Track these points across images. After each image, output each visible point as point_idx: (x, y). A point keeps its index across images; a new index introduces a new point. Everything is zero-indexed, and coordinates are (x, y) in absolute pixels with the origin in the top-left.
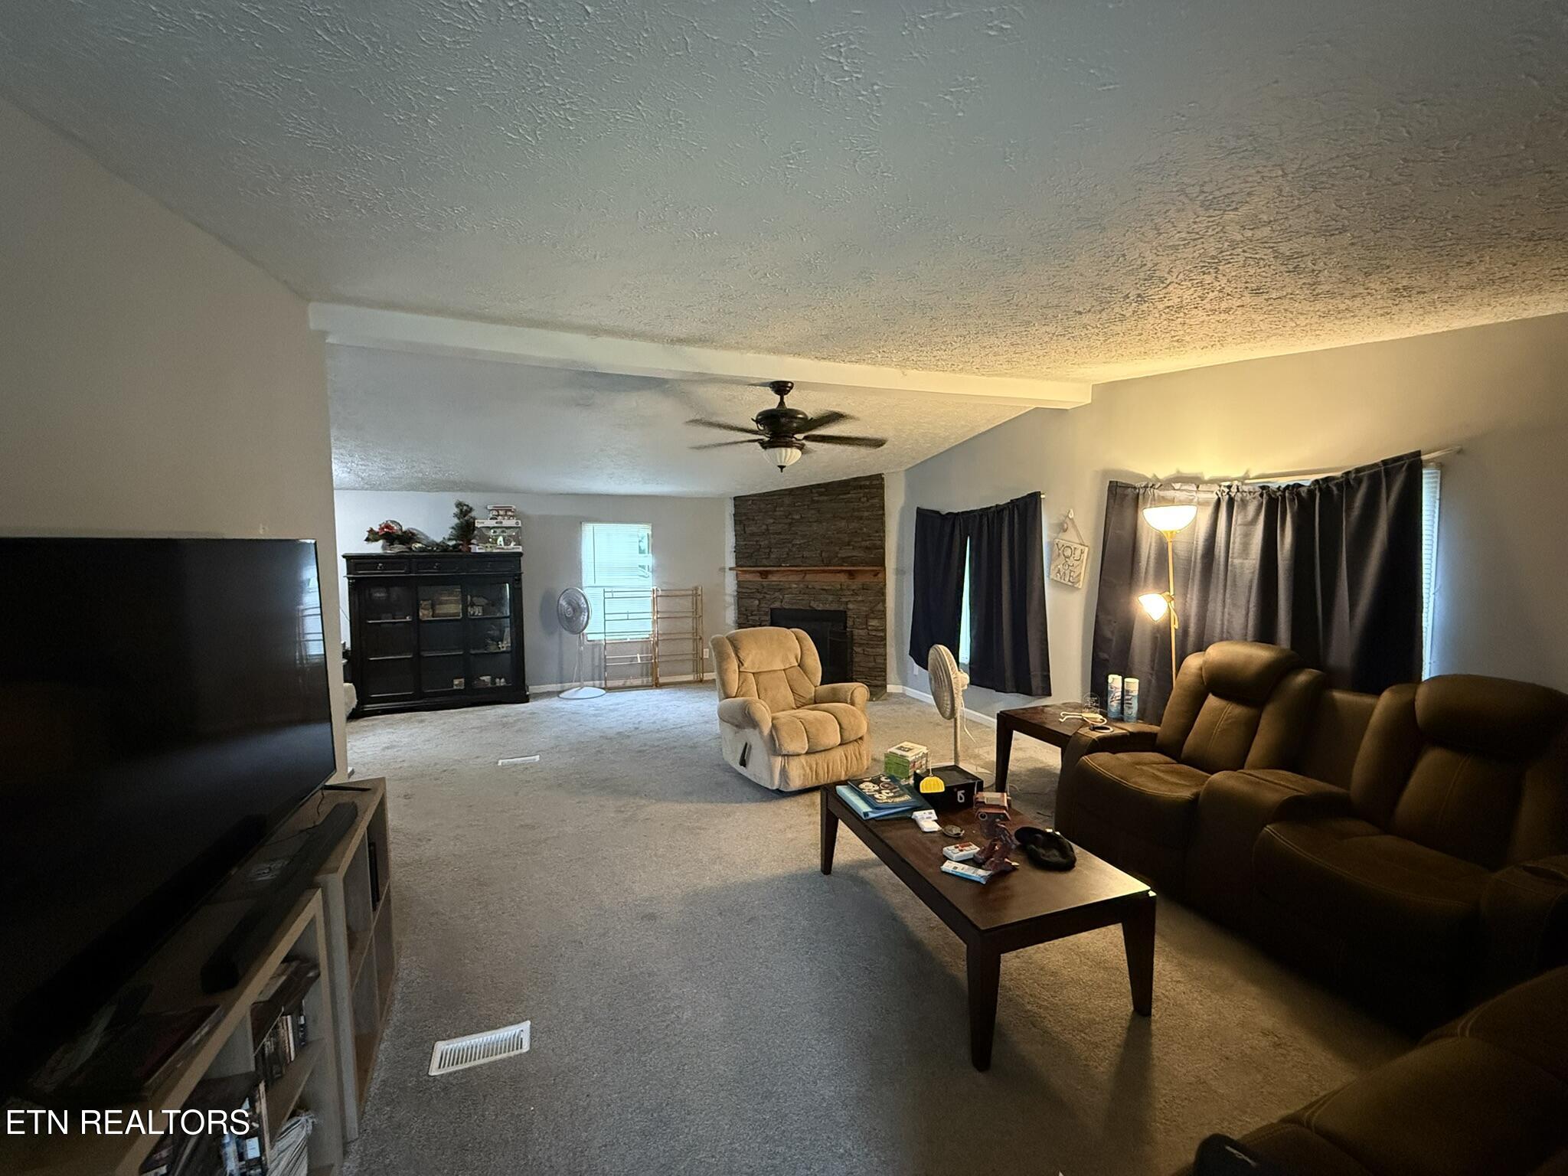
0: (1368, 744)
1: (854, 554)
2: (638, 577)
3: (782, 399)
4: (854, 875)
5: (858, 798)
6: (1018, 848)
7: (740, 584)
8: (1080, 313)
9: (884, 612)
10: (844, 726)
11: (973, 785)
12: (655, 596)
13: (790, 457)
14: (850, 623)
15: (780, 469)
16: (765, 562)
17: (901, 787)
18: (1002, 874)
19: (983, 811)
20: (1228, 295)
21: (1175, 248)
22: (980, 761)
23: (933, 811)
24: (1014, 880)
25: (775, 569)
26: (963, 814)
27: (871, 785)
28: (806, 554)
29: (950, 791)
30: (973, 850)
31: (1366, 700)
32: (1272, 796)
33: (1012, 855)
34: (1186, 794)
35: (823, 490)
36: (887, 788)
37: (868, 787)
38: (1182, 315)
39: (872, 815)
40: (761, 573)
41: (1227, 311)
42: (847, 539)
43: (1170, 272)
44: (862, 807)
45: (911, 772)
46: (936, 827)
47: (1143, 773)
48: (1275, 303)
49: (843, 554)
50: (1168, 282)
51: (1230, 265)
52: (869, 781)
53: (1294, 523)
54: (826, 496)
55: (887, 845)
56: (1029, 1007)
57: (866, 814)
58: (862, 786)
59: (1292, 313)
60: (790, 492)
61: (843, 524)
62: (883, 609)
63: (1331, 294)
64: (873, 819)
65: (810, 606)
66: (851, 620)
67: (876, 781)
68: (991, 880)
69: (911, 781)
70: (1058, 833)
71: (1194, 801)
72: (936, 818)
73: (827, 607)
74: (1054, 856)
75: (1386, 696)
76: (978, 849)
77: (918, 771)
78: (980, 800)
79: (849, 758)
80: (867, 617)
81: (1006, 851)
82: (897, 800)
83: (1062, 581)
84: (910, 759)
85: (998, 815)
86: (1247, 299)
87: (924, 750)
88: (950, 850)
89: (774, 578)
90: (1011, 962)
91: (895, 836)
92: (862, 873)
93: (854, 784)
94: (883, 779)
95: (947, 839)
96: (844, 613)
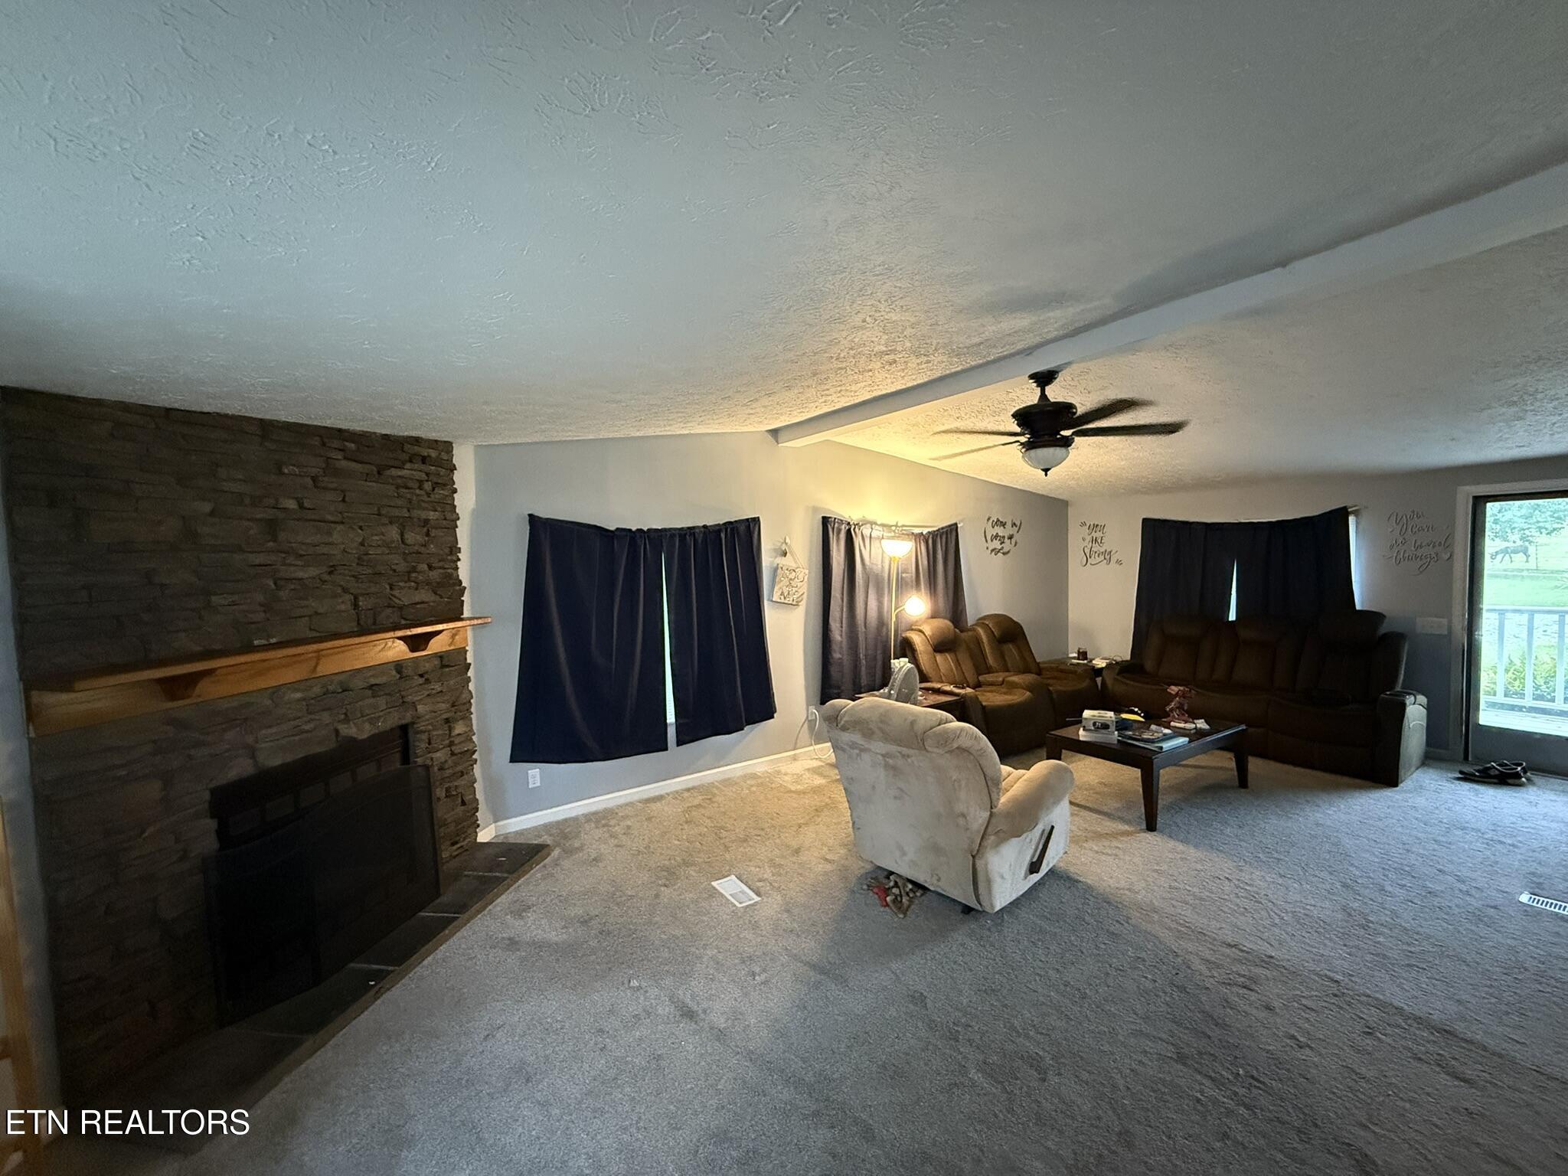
3: (1043, 392)
9: (470, 701)
15: (1044, 473)
28: (320, 605)
62: (469, 697)
65: (341, 737)
73: (380, 726)
80: (450, 721)
83: (785, 602)
96: (404, 729)
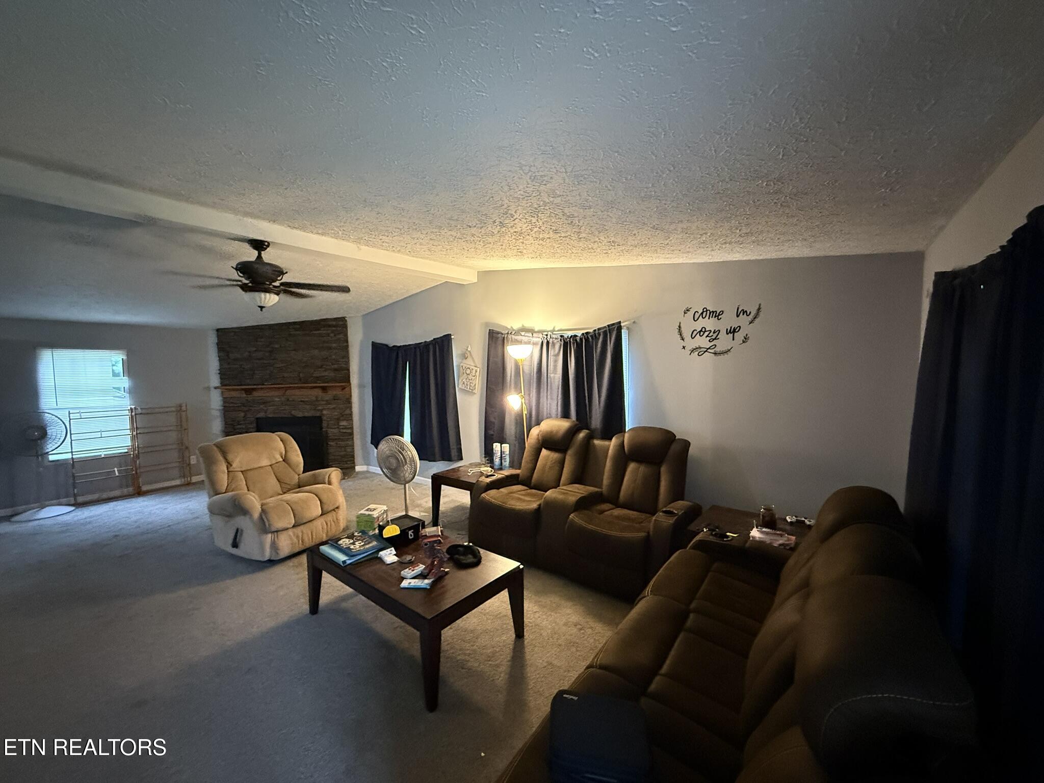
0: (609, 464)
1: (326, 374)
2: (112, 398)
3: (260, 254)
4: (336, 608)
5: (337, 551)
6: (449, 559)
7: (225, 400)
8: (470, 227)
9: (351, 415)
10: (324, 500)
11: (419, 525)
12: (133, 414)
13: (269, 300)
14: (324, 424)
15: (260, 309)
16: (248, 381)
17: (370, 537)
18: (439, 579)
19: (426, 541)
20: (543, 231)
21: (518, 199)
22: (421, 509)
23: (393, 549)
24: (447, 581)
25: (260, 386)
26: (413, 546)
27: (347, 540)
28: (286, 375)
29: (404, 532)
30: (421, 567)
31: (606, 443)
32: (572, 499)
33: (445, 565)
34: (534, 506)
36: (358, 540)
37: (344, 542)
38: (522, 238)
39: (349, 562)
40: (246, 390)
41: (543, 239)
42: (319, 364)
43: (515, 212)
44: (340, 557)
45: (376, 525)
46: (395, 559)
47: (513, 498)
48: (564, 239)
49: (316, 374)
50: (515, 217)
51: (543, 215)
52: (346, 538)
53: (575, 355)
54: (301, 331)
55: (362, 581)
56: (459, 658)
57: (344, 562)
58: (340, 542)
59: (570, 245)
60: (270, 327)
61: (316, 352)
62: (350, 413)
63: (586, 239)
64: (349, 564)
65: (291, 414)
66: (326, 422)
67: (351, 537)
68: (433, 585)
69: (377, 531)
70: (471, 544)
71: (538, 510)
72: (395, 553)
73: (306, 414)
74: (470, 559)
75: (614, 439)
76: (424, 566)
77: (381, 523)
78: (423, 534)
79: (329, 524)
80: (338, 420)
81: (441, 564)
82: (367, 546)
83: (466, 389)
84: (375, 516)
85: (435, 542)
86: (551, 235)
87: (385, 508)
88: (407, 572)
89: (255, 394)
90: (447, 633)
91: (366, 573)
92: (344, 605)
93: (333, 542)
94: (356, 534)
95: (402, 565)
96: (320, 418)
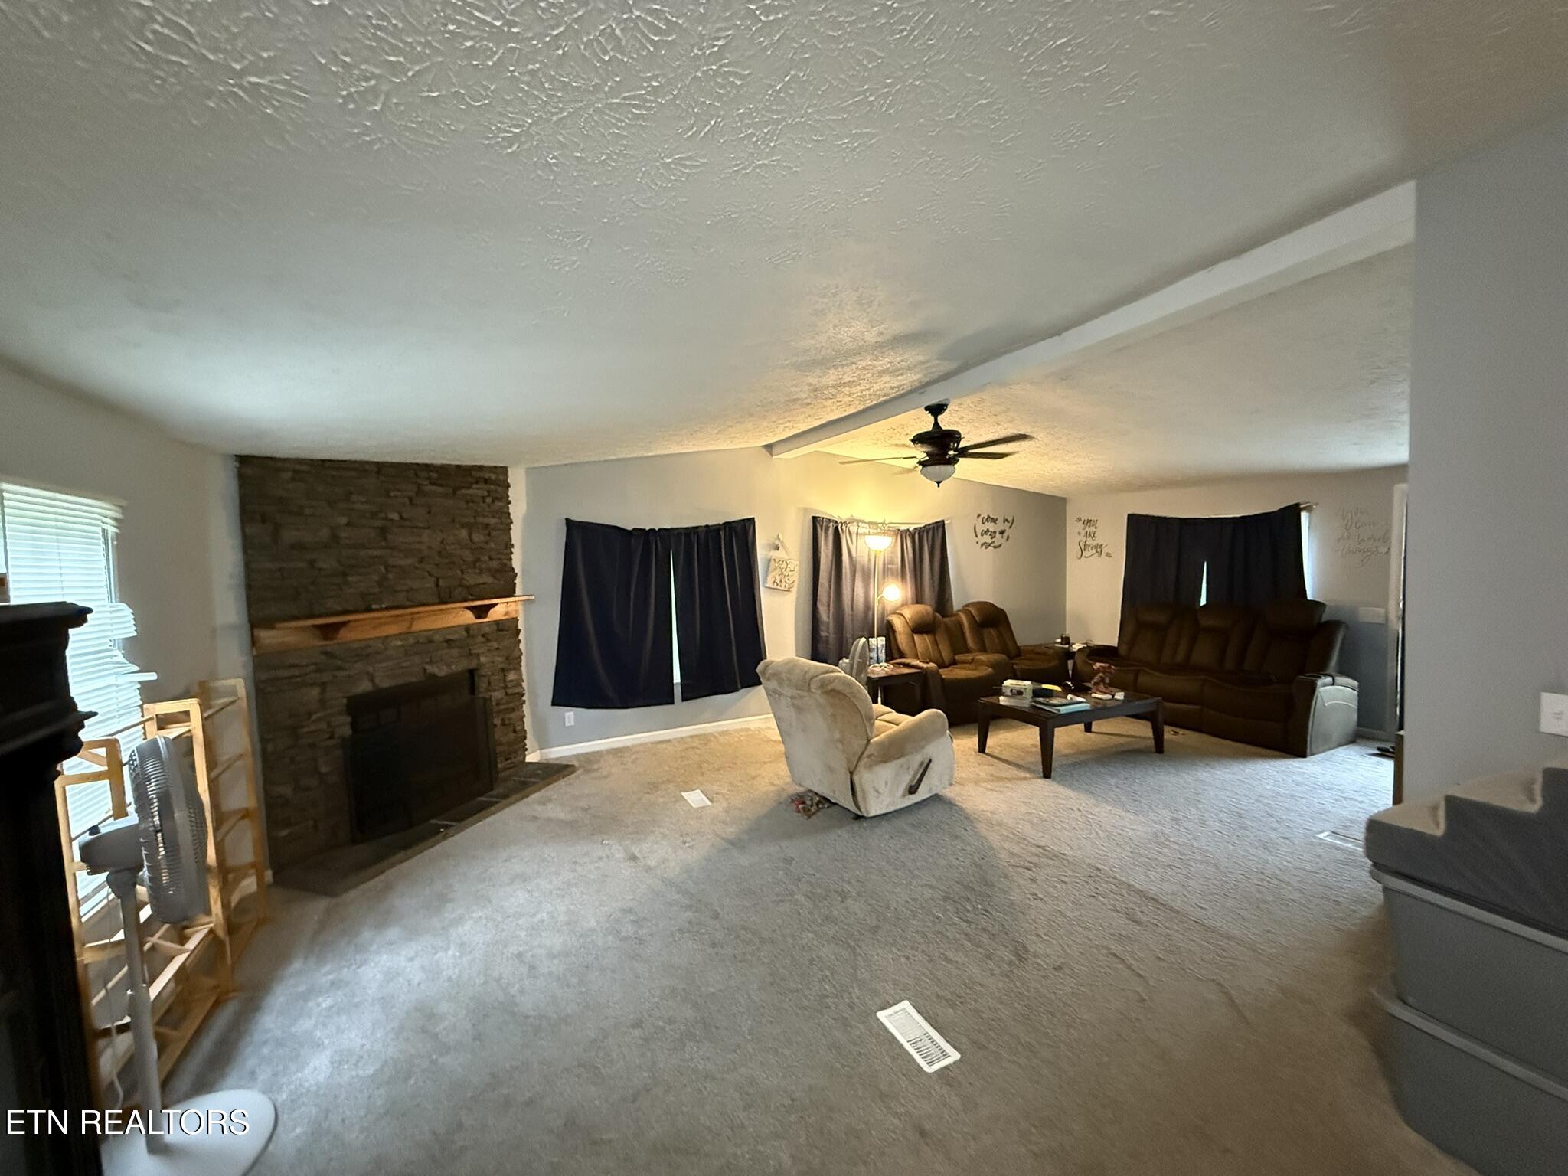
0: (968, 634)
1: (481, 581)
3: (936, 420)
16: (331, 604)
25: (360, 615)
28: (413, 584)
31: (953, 619)
35: (435, 475)
40: (323, 629)
42: (470, 558)
49: (468, 580)
54: (441, 486)
62: (519, 654)
65: (427, 674)
66: (486, 680)
75: (961, 615)
80: (505, 670)
83: (779, 587)
89: (346, 635)
96: (472, 673)
